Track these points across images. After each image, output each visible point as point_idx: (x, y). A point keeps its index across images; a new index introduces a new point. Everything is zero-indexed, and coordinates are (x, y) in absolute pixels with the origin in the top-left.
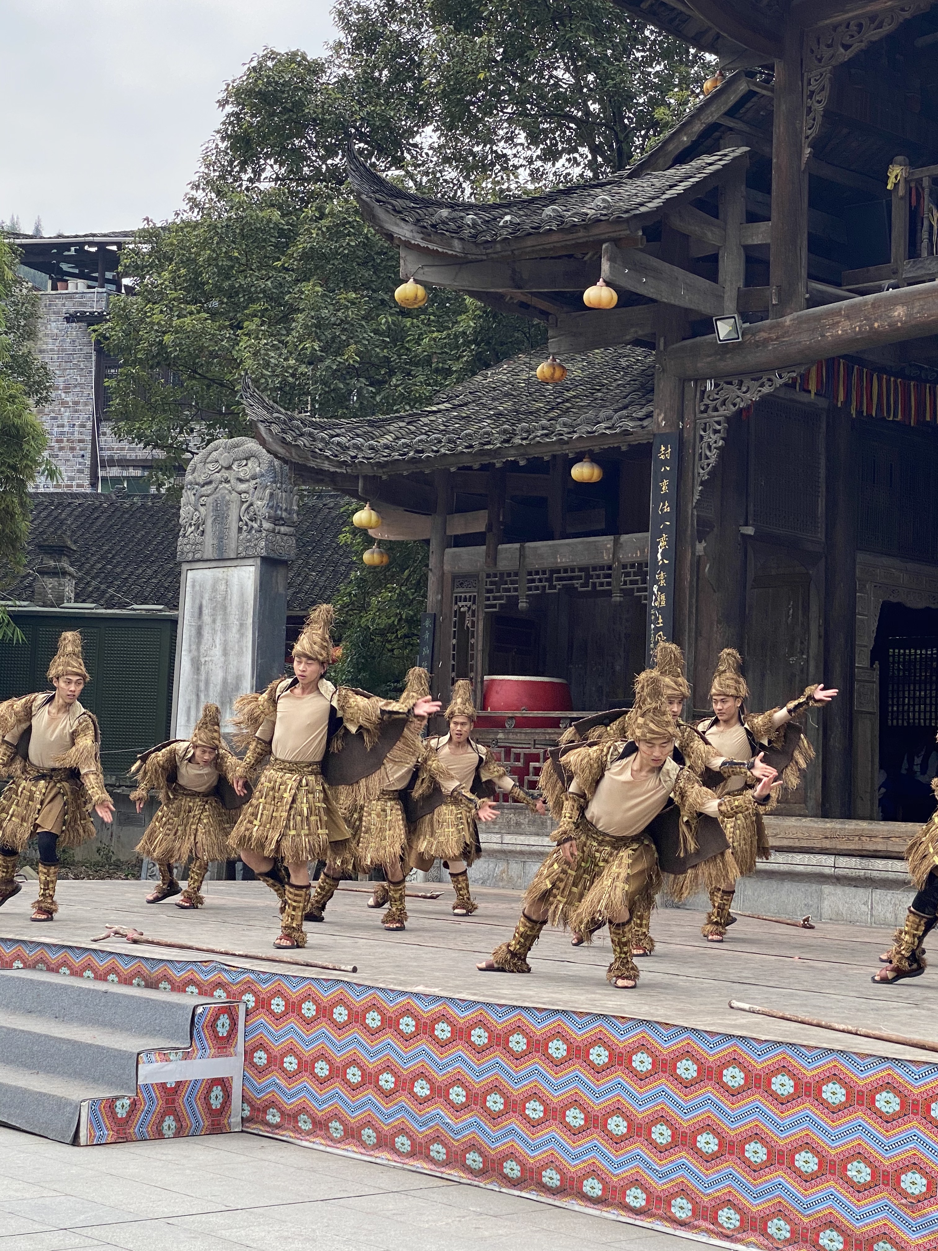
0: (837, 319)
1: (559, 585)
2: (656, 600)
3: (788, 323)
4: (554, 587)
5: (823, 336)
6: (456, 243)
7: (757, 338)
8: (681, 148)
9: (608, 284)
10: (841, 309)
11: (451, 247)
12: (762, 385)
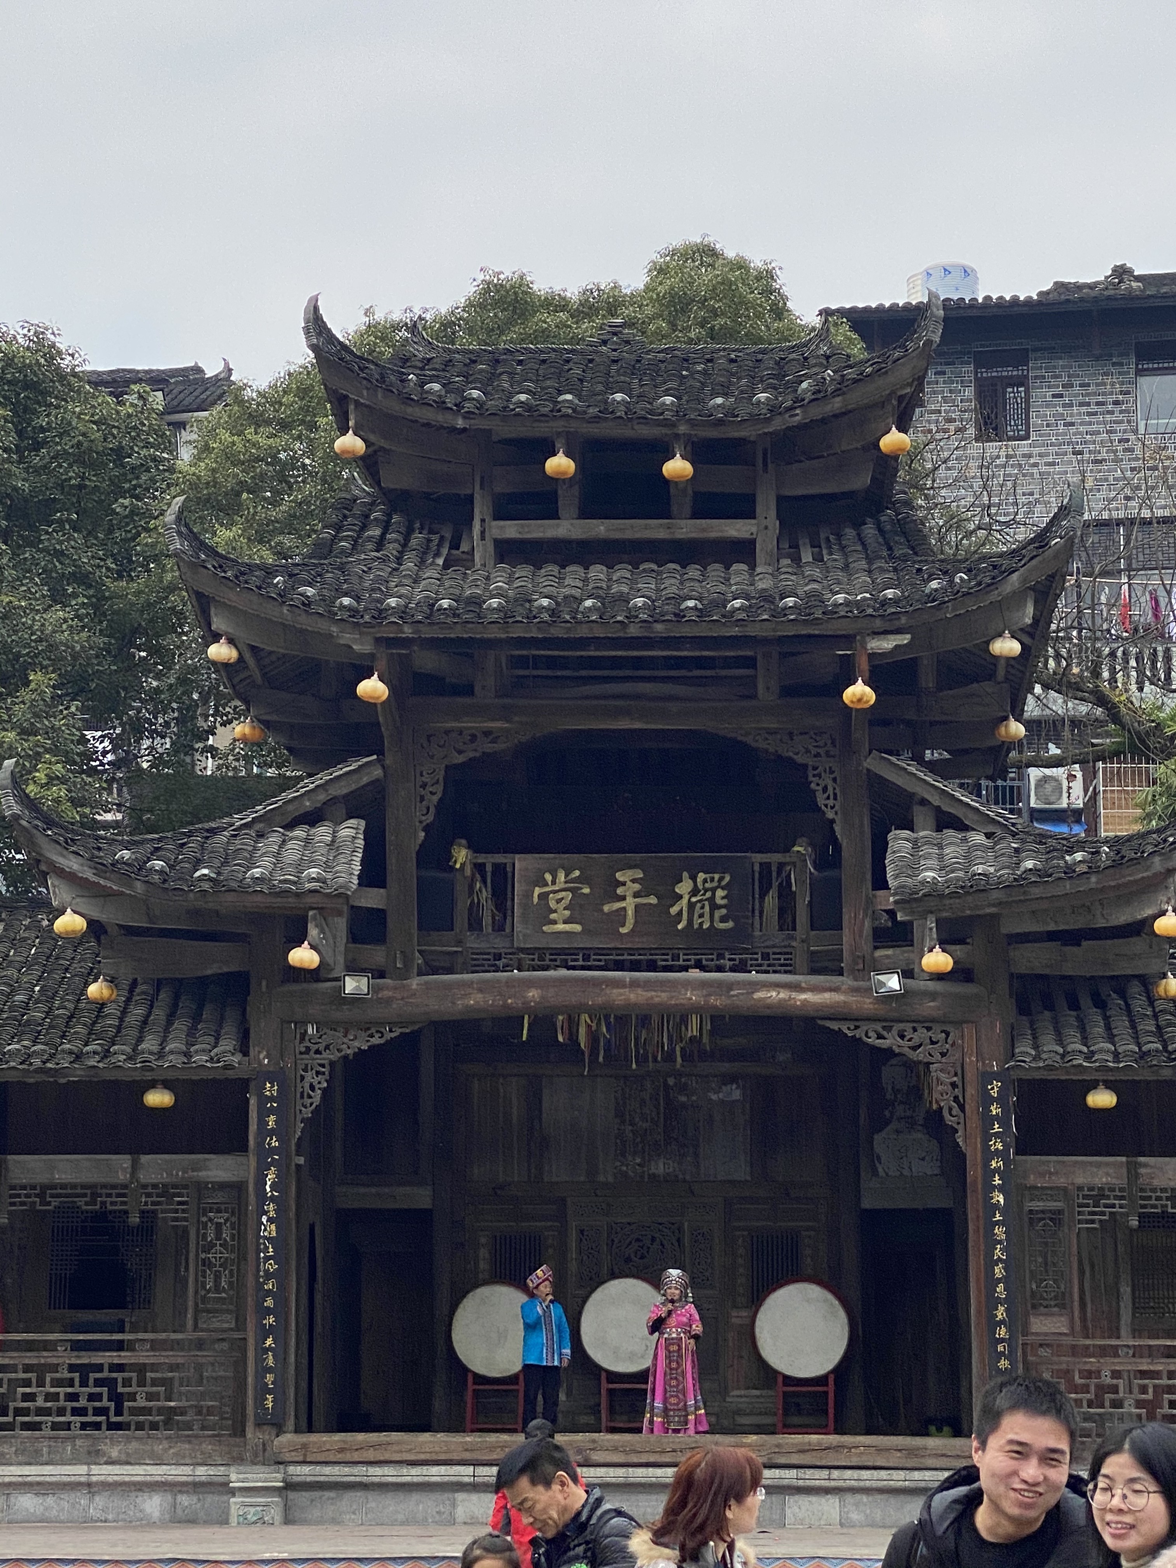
0: (470, 991)
1: (55, 1202)
2: (265, 1230)
3: (414, 987)
4: (49, 1203)
5: (454, 1003)
6: (138, 884)
7: (380, 996)
8: (302, 812)
9: (313, 947)
10: (472, 982)
11: (131, 887)
12: (372, 1036)
